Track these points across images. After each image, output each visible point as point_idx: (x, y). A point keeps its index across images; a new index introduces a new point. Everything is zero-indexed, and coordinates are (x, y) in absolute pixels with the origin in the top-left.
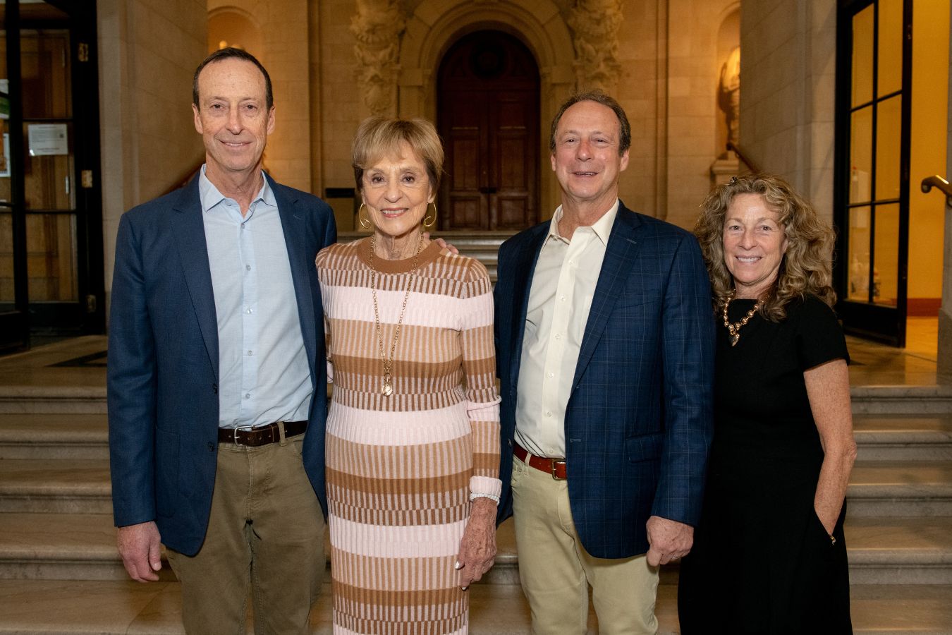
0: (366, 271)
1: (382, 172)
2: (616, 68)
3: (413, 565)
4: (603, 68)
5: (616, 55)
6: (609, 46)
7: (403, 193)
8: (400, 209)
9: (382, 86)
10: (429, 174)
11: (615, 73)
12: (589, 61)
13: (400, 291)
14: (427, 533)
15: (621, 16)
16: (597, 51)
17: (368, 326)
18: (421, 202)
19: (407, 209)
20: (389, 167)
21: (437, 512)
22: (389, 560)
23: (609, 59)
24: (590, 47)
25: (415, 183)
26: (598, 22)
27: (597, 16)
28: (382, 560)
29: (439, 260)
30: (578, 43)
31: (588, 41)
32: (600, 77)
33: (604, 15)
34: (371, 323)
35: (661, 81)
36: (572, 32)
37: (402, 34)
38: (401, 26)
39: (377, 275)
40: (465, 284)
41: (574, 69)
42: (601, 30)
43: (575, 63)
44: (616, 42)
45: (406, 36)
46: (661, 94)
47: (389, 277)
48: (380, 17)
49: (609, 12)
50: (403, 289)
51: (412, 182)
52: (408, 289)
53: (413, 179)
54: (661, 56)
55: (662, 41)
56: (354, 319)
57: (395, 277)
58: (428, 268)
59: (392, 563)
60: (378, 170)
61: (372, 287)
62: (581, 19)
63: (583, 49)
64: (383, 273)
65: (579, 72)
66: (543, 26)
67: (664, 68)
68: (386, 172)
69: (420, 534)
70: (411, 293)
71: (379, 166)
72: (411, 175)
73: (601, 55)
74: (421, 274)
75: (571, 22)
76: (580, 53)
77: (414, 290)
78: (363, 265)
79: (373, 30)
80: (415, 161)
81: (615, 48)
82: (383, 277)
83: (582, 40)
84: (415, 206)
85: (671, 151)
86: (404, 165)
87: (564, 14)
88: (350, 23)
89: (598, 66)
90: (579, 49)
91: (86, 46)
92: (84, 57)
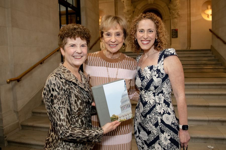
0: (104, 62)
1: (110, 33)
2: (179, 16)
3: (119, 146)
4: (176, 16)
5: (179, 13)
6: (178, 11)
7: (117, 40)
8: (115, 44)
9: (130, 23)
10: (124, 33)
11: (179, 17)
12: (173, 14)
13: (115, 68)
14: (123, 137)
15: (180, 5)
16: (175, 12)
17: (106, 79)
18: (122, 42)
19: (117, 44)
20: (112, 31)
21: (126, 131)
22: (112, 146)
23: (178, 14)
24: (173, 12)
25: (120, 36)
26: (175, 6)
27: (175, 5)
28: (110, 146)
29: (125, 59)
30: (171, 11)
31: (173, 10)
32: (176, 18)
33: (176, 5)
34: (107, 78)
35: (189, 18)
36: (169, 9)
37: (134, 12)
38: (134, 10)
39: (107, 63)
40: (134, 66)
41: (170, 16)
42: (176, 8)
43: (170, 15)
44: (179, 10)
46: (189, 21)
47: (112, 64)
48: (129, 8)
49: (178, 4)
50: (116, 68)
51: (119, 36)
52: (118, 68)
53: (120, 35)
54: (189, 13)
55: (189, 10)
56: (101, 76)
57: (114, 64)
58: (123, 61)
59: (113, 146)
60: (109, 32)
61: (106, 66)
62: (171, 6)
63: (172, 12)
64: (110, 62)
65: (171, 17)
66: (163, 8)
67: (189, 15)
68: (111, 33)
69: (121, 137)
70: (119, 69)
71: (109, 31)
72: (119, 34)
73: (176, 13)
74: (121, 63)
75: (169, 7)
76: (171, 13)
77: (120, 68)
78: (102, 60)
79: (128, 11)
80: (121, 29)
81: (179, 12)
82: (110, 64)
83: (172, 10)
84: (120, 43)
85: (191, 32)
86: (117, 31)
87: (168, 5)
88: (123, 10)
89: (175, 15)
90: (171, 12)
91: (79, 17)
92: (78, 20)
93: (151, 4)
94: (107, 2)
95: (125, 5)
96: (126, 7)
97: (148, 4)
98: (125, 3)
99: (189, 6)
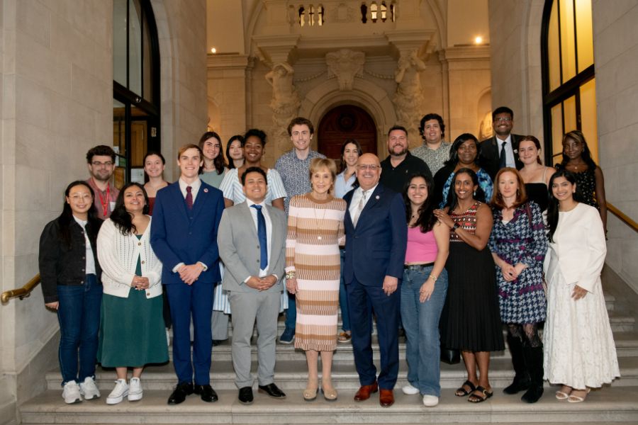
1: (318, 174)
12: (405, 122)
15: (422, 97)
16: (410, 117)
18: (329, 184)
24: (405, 114)
26: (410, 101)
27: (409, 98)
29: (334, 200)
30: (398, 112)
31: (404, 111)
33: (413, 97)
36: (395, 105)
37: (299, 108)
38: (298, 104)
42: (412, 104)
45: (301, 109)
49: (416, 95)
55: (446, 110)
58: (331, 202)
63: (401, 115)
66: (378, 103)
73: (412, 119)
75: (394, 101)
76: (400, 118)
78: (310, 201)
79: (283, 107)
83: (401, 110)
87: (391, 97)
88: (270, 103)
89: (411, 125)
90: (399, 116)
91: (155, 129)
92: (154, 135)
93: (346, 90)
94: (223, 78)
95: (275, 89)
96: (278, 96)
97: (338, 90)
98: (274, 84)
99: (445, 101)
